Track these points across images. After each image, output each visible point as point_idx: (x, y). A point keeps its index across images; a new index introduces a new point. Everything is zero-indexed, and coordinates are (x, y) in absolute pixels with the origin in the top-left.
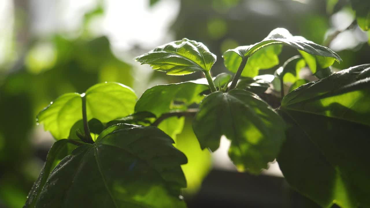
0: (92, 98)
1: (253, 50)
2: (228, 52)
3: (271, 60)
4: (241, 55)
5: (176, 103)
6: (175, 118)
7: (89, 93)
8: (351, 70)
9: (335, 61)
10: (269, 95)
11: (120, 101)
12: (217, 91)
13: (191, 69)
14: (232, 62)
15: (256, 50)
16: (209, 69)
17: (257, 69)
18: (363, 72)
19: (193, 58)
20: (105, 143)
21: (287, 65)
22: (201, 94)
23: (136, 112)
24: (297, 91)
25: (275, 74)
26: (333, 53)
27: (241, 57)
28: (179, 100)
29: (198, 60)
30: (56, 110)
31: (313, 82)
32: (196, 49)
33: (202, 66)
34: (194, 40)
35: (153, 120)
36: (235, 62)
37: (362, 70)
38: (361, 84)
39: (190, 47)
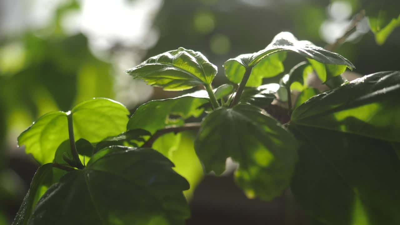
0: (79, 116)
1: (258, 59)
2: (229, 61)
3: (276, 67)
4: (244, 65)
5: (172, 117)
6: (172, 134)
7: (75, 111)
8: (366, 79)
9: (347, 67)
10: (275, 106)
11: (109, 118)
12: (220, 108)
13: (191, 83)
14: (233, 71)
15: (261, 58)
16: (210, 82)
17: (261, 78)
18: (380, 81)
19: (191, 70)
20: (97, 168)
21: (294, 73)
22: (200, 108)
23: (128, 131)
24: (308, 103)
25: (281, 82)
26: (345, 60)
27: (244, 66)
28: (175, 113)
29: (198, 72)
30: (39, 130)
31: (325, 93)
32: (194, 60)
33: (202, 79)
34: (191, 49)
35: (147, 138)
36: (237, 71)
37: (378, 78)
38: (378, 95)
39: (188, 57)
